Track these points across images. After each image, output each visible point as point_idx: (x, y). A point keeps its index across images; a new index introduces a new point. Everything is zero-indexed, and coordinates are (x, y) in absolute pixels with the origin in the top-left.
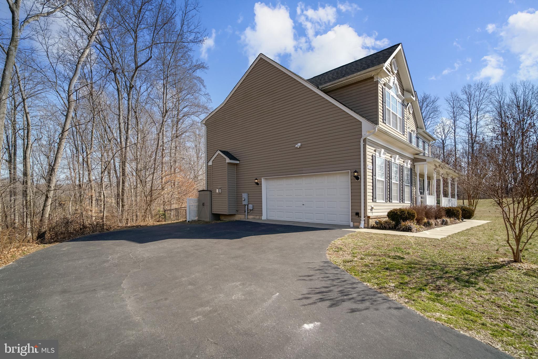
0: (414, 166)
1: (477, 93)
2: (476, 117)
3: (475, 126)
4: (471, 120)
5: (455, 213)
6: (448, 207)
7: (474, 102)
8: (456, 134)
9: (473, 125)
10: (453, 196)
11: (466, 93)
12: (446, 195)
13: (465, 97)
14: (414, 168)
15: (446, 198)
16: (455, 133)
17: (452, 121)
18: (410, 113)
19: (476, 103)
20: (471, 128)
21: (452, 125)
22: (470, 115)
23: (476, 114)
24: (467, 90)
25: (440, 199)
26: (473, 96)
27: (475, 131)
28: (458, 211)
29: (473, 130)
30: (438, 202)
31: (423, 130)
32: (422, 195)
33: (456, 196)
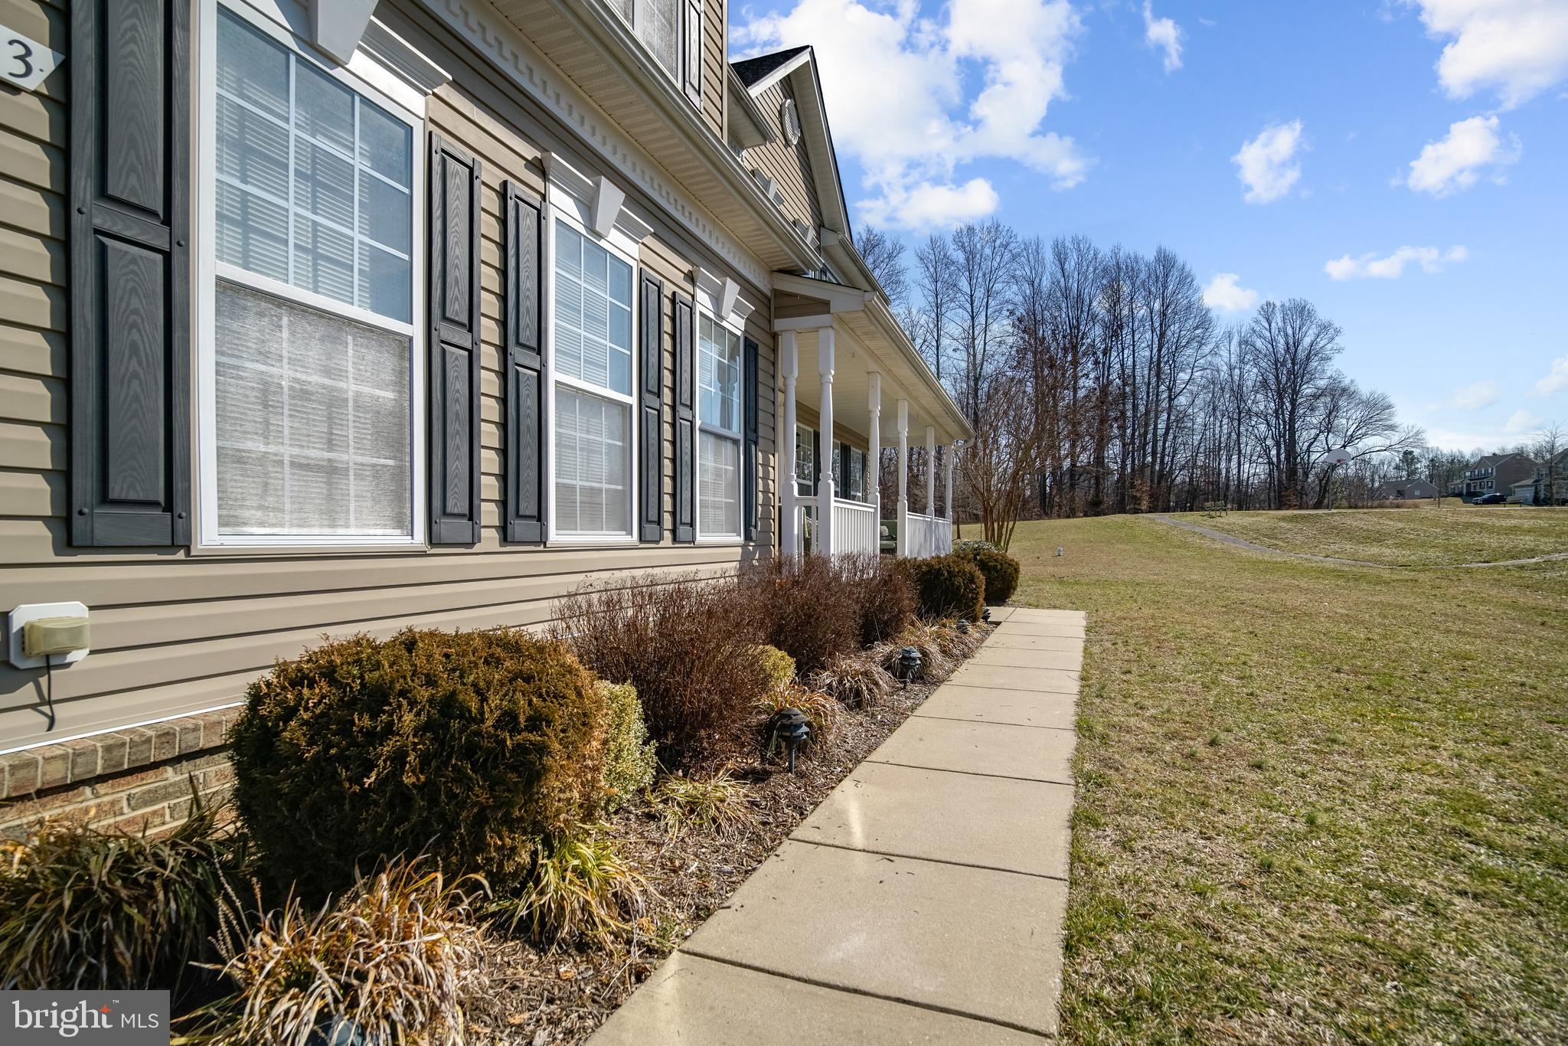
0: (775, 336)
1: (988, 251)
2: (984, 313)
3: (982, 335)
4: (973, 318)
5: (959, 588)
6: (926, 555)
7: (980, 275)
8: (941, 350)
9: (976, 333)
10: (940, 512)
11: (963, 246)
12: (917, 507)
13: (960, 257)
14: (775, 350)
15: (918, 517)
16: (937, 349)
17: (933, 315)
18: (787, 143)
19: (984, 275)
20: (974, 339)
21: (931, 326)
22: (972, 304)
23: (984, 303)
24: (965, 240)
25: (898, 521)
26: (978, 256)
27: (981, 346)
28: (972, 580)
29: (976, 342)
30: (892, 535)
31: (840, 236)
32: (810, 500)
33: (949, 512)
